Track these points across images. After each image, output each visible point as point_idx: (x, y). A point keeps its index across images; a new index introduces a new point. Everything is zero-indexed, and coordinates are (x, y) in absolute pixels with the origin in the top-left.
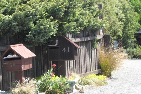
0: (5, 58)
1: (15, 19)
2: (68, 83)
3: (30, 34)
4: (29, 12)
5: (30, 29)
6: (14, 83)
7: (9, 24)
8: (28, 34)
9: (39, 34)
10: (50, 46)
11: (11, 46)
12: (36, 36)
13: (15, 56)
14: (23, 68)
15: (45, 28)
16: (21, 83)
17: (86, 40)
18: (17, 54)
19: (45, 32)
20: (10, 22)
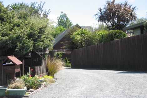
0: (4, 65)
1: (10, 39)
2: (39, 81)
3: (18, 49)
4: (20, 35)
5: (17, 46)
6: (9, 81)
7: (5, 43)
8: (16, 49)
9: (23, 49)
10: (26, 57)
11: (8, 57)
12: (21, 51)
13: (11, 63)
14: (16, 71)
15: (27, 45)
16: (14, 81)
17: (42, 54)
18: (12, 62)
19: (27, 48)
20: (6, 41)
